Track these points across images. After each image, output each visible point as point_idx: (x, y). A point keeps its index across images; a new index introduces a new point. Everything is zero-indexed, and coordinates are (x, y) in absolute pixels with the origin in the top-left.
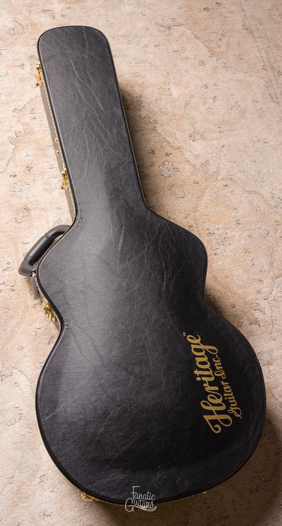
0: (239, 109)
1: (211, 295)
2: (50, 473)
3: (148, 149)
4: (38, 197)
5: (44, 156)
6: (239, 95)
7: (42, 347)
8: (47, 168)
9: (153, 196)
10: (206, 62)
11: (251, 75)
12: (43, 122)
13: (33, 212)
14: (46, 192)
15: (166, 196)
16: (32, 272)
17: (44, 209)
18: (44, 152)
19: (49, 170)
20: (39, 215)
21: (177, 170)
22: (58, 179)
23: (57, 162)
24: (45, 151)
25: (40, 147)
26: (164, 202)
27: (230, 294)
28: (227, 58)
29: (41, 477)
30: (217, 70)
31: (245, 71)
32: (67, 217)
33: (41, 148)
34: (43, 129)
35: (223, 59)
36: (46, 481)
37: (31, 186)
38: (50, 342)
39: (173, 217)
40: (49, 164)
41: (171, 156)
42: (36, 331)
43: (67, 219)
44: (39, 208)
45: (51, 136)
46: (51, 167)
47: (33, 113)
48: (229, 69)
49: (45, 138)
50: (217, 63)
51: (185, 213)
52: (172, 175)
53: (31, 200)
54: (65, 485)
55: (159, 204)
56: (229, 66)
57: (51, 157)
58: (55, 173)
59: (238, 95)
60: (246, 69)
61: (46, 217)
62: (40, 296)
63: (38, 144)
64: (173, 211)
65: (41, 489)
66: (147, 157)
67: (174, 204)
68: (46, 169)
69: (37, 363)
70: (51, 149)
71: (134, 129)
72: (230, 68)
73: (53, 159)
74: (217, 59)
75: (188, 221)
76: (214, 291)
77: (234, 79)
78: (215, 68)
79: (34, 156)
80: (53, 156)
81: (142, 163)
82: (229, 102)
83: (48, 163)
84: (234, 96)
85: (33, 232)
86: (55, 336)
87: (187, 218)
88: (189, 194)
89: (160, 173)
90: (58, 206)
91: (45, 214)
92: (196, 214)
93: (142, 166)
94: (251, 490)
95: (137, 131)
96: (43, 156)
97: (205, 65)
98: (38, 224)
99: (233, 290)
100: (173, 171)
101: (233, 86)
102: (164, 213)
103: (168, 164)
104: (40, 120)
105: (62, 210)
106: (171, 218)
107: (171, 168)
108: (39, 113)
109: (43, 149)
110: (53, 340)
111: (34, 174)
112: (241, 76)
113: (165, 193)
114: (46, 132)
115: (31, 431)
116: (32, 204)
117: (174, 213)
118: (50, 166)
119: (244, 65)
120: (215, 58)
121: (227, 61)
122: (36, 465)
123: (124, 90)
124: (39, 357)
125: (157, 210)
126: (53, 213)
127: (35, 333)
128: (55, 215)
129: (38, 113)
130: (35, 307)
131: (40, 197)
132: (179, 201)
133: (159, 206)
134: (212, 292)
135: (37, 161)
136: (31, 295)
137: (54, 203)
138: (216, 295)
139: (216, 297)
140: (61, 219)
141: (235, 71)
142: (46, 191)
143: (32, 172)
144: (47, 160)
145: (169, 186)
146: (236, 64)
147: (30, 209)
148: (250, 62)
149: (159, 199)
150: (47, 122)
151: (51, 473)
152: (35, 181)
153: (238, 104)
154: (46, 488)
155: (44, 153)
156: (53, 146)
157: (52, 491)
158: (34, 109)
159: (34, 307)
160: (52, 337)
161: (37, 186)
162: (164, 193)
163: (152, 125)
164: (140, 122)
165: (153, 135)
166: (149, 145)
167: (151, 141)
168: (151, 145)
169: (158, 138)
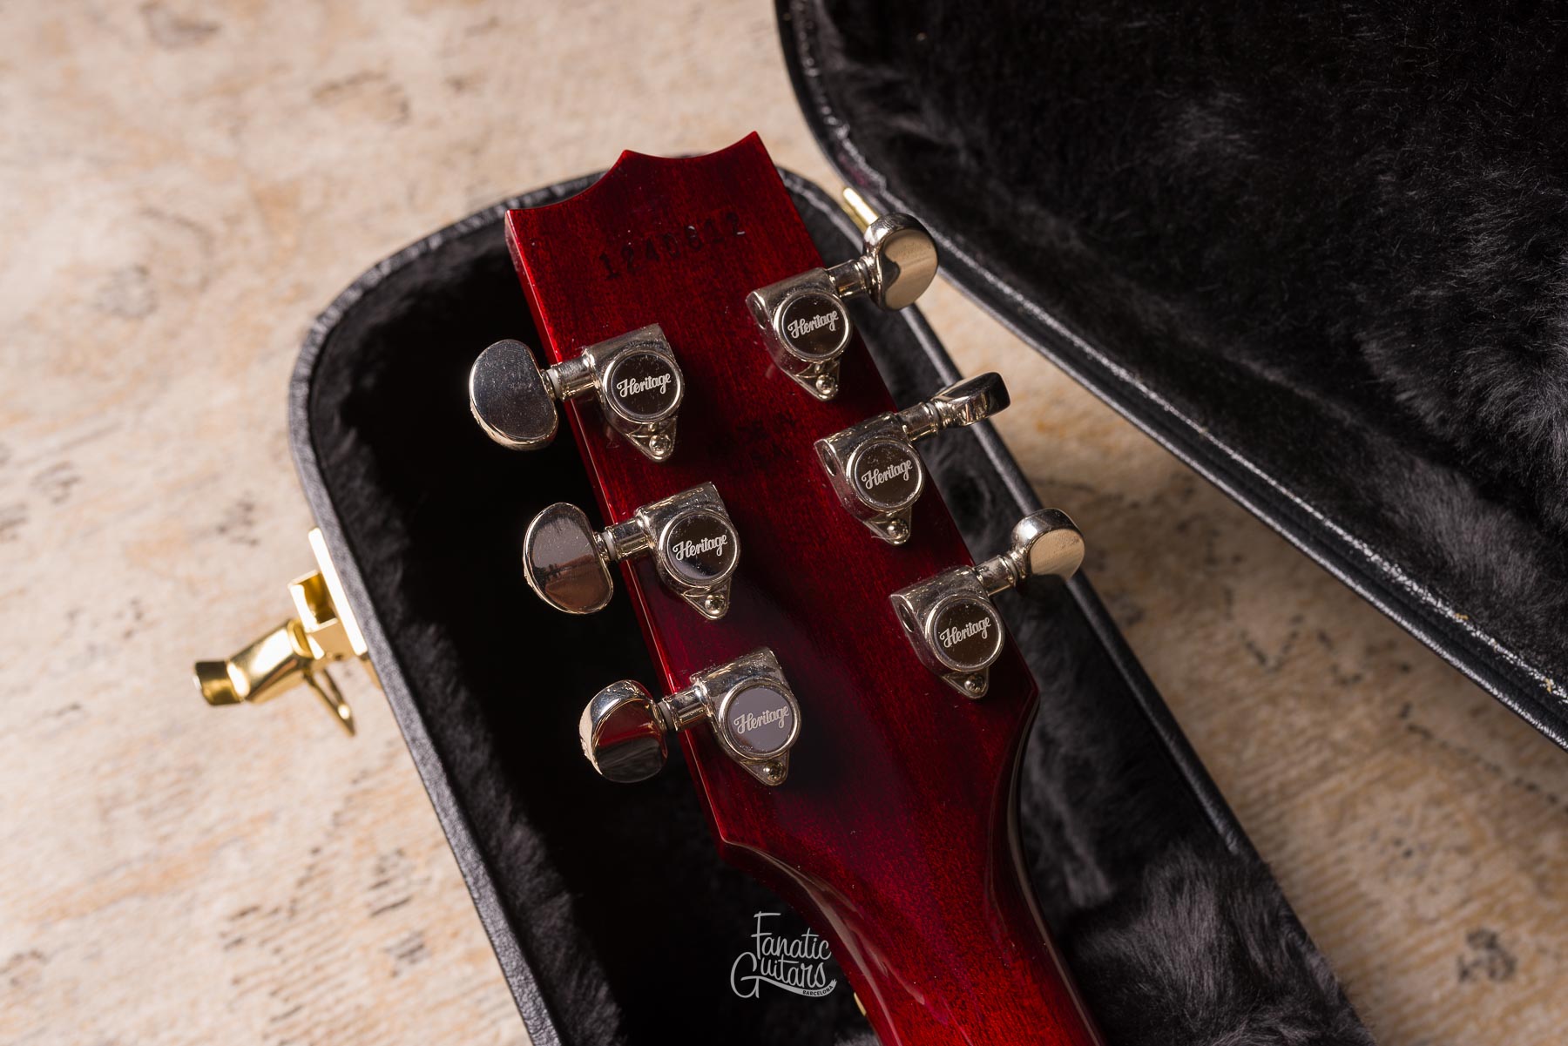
3: (1443, 934)
47: (392, 899)
71: (1250, 780)
95: (1282, 788)
104: (459, 949)
129: (433, 888)
158: (395, 859)
163: (1368, 700)
164: (1273, 700)
165: (1417, 791)
166: (1433, 891)
167: (1427, 850)
168: (1451, 895)
169: (1471, 801)
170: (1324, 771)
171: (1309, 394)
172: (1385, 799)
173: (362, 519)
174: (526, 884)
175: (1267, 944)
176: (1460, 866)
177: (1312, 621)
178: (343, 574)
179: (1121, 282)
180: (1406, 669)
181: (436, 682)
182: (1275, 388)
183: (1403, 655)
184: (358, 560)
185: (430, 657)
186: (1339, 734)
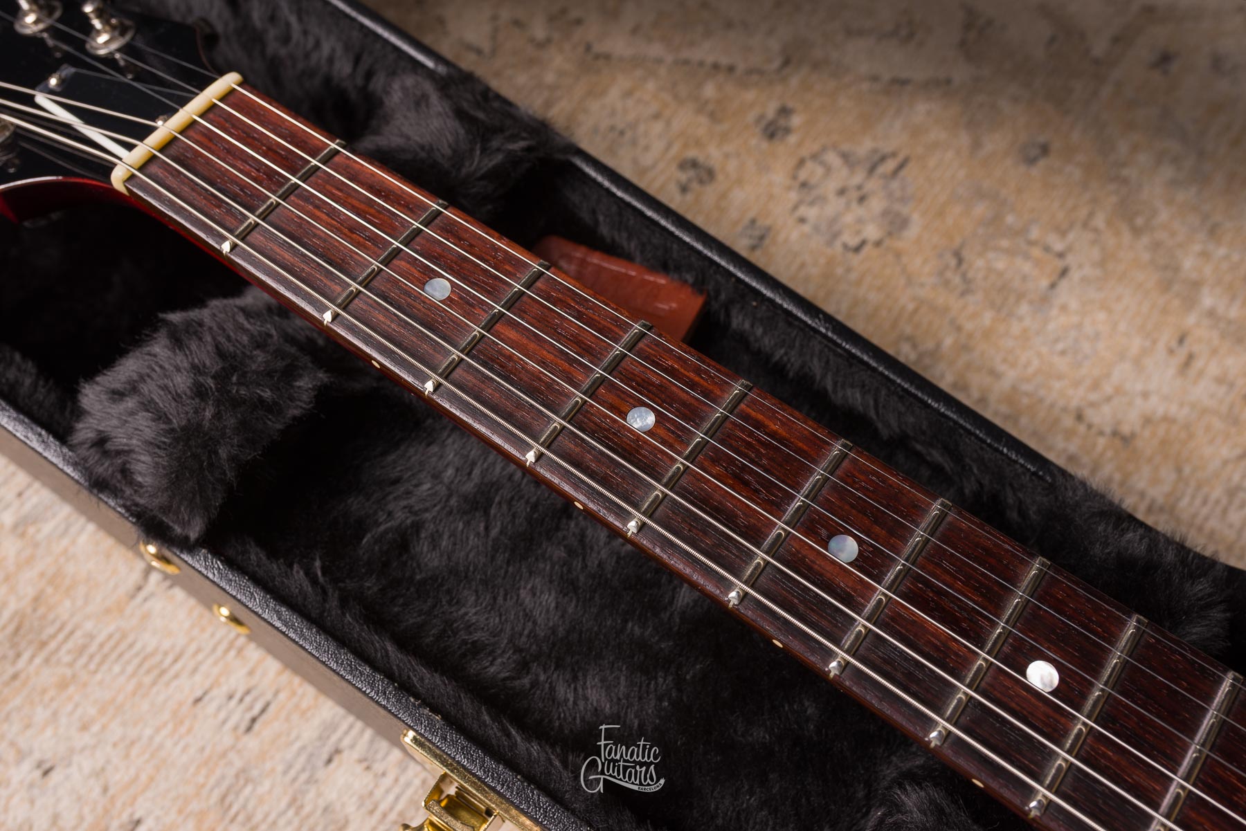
5: (147, 680)
8: (227, 740)
15: (986, 336)
18: (127, 656)
19: (251, 743)
21: (890, 165)
22: (356, 755)
24: (131, 646)
25: (84, 647)
26: (1010, 376)
33: (93, 648)
34: (9, 518)
40: (219, 709)
41: (796, 121)
45: (91, 527)
46: (249, 716)
51: (1161, 346)
52: (897, 207)
57: (198, 651)
58: (308, 732)
63: (53, 645)
64: (1096, 386)
67: (1060, 346)
68: (232, 755)
70: (157, 605)
73: (219, 652)
79: (87, 739)
80: (203, 630)
83: (210, 707)
87: (1196, 365)
88: (1071, 236)
89: (838, 246)
96: (140, 685)
100: (881, 181)
102: (1069, 434)
103: (820, 171)
106: (1126, 429)
107: (856, 181)
109: (106, 649)
113: (969, 326)
117: (1108, 389)
118: (239, 716)
135: (134, 751)
144: (187, 687)
145: (948, 275)
155: (136, 661)
162: (959, 329)
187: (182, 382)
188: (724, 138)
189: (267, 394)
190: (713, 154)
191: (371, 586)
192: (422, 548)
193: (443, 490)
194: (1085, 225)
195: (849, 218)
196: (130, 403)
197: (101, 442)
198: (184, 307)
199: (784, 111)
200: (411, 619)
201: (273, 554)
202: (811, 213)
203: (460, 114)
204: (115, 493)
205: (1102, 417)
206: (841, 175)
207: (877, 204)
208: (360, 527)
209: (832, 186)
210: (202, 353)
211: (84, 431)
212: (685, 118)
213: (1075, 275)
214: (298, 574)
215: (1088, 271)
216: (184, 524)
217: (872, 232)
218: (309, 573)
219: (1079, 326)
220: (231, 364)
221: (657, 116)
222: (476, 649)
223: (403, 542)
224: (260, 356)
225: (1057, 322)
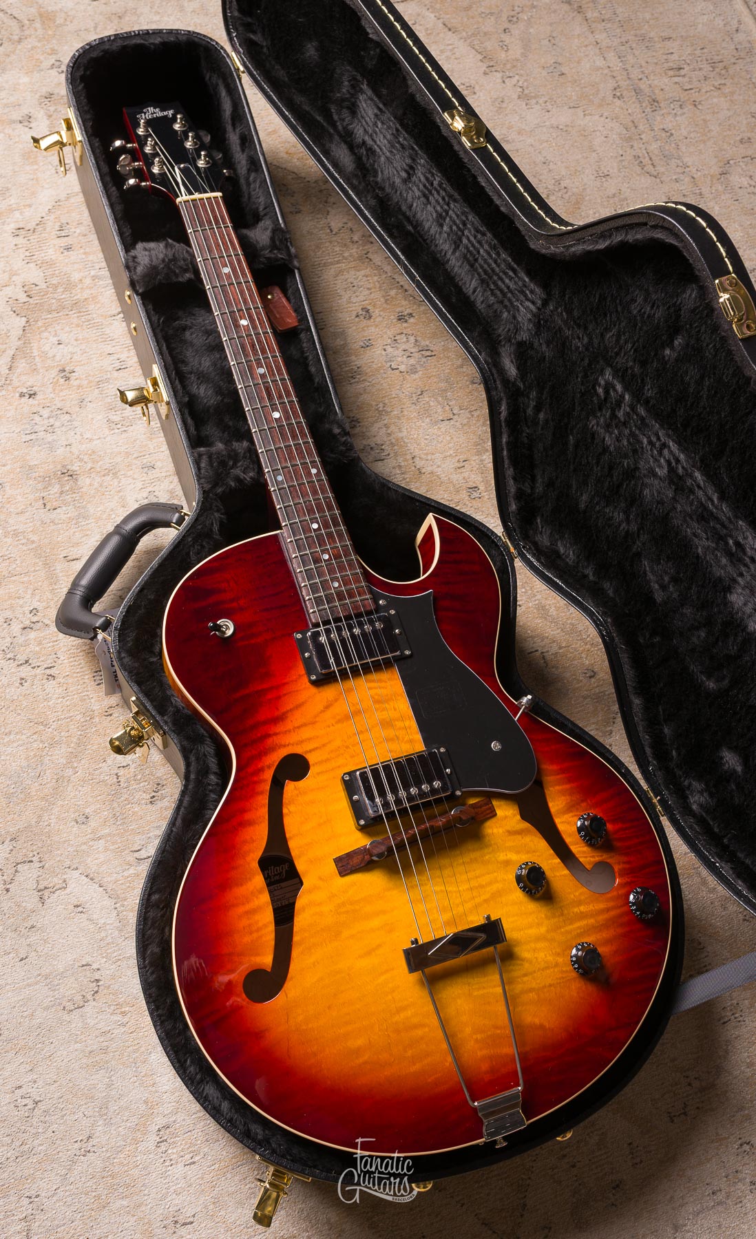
0: (566, 196)
1: (537, 651)
2: (182, 1118)
3: (355, 306)
4: (95, 442)
5: (100, 340)
6: (562, 162)
7: (134, 813)
8: (110, 369)
9: (376, 421)
10: (477, 88)
11: (587, 112)
12: (91, 258)
13: (84, 481)
14: (113, 429)
15: (408, 419)
16: (95, 629)
17: (112, 472)
18: (99, 330)
19: (116, 374)
20: (101, 486)
21: (429, 353)
23: (133, 352)
24: (102, 328)
25: (90, 320)
26: (404, 433)
27: (581, 646)
28: (527, 75)
29: (159, 1130)
30: (504, 105)
31: (572, 105)
32: (171, 487)
33: (92, 322)
34: (93, 273)
35: (517, 77)
36: (172, 1140)
37: (74, 416)
38: (154, 797)
39: (429, 469)
40: (114, 360)
41: (412, 320)
42: (116, 774)
43: (171, 492)
44: (99, 470)
45: (113, 291)
46: (120, 367)
47: (63, 235)
48: (534, 101)
49: (100, 298)
50: (504, 88)
51: (457, 458)
52: (418, 366)
53: (77, 453)
54: (222, 1146)
55: (393, 441)
56: (533, 94)
57: (118, 342)
58: (132, 382)
59: (560, 163)
60: (574, 98)
61: (119, 492)
62: (119, 686)
63: (82, 314)
64: (427, 454)
65: (162, 1160)
66: (354, 328)
67: (427, 437)
68: (107, 373)
69: (126, 852)
70: (114, 323)
71: (317, 260)
72: (535, 97)
73: (124, 346)
74: (503, 77)
75: (466, 475)
76: (542, 641)
77: (547, 123)
78: (501, 99)
79: (75, 343)
80: (124, 338)
81: (342, 343)
82: (540, 181)
83: (112, 358)
84: (552, 166)
85: (88, 530)
86: (165, 783)
87: (462, 470)
88: (463, 412)
89: (389, 364)
90: (145, 461)
91: (116, 484)
92: (484, 457)
93: (344, 349)
94: (669, 1113)
95: (325, 263)
96: (97, 340)
97: (475, 93)
98: (99, 509)
99: (588, 636)
100: (420, 356)
101: (547, 141)
102: (406, 460)
103: (405, 340)
104: (82, 251)
105: (157, 470)
106: (423, 471)
107: (413, 350)
108: (79, 234)
109: (95, 325)
110: (160, 792)
111: (79, 387)
112: (563, 117)
113: (406, 413)
114: (101, 283)
115: (126, 1019)
116: (81, 460)
117: (429, 457)
118: (117, 365)
119: (569, 89)
120: (499, 75)
121: (526, 80)
122: (146, 1102)
123: (284, 166)
124: (130, 837)
125: (389, 455)
126: (134, 479)
127: (115, 780)
128: (139, 485)
129: (76, 234)
130: (111, 715)
131: (98, 441)
132: (439, 428)
133: (392, 443)
134: (538, 645)
135: (85, 355)
136: (98, 685)
137: (135, 456)
138: (548, 652)
139: (549, 656)
140: (155, 494)
141: (548, 104)
142: (113, 426)
143: (74, 382)
144: (109, 349)
145: (414, 395)
146: (549, 87)
147: (78, 473)
148: (583, 81)
149: (393, 428)
150: (101, 255)
151: (184, 1120)
152: (85, 403)
153: (563, 184)
154: (174, 1156)
155: (101, 333)
156: (122, 315)
157: (191, 1164)
158: (66, 225)
159: (107, 714)
160: (158, 784)
161: (90, 416)
162: (402, 412)
163: (358, 248)
164: (331, 242)
165: (363, 272)
166: (357, 296)
167: (359, 287)
168: (362, 298)
169: (376, 278)
170: (338, 262)
171: (325, 124)
172: (352, 272)
173: (83, 107)
174: (113, 199)
175: (281, 241)
176: (368, 292)
177: (350, 224)
178: (77, 118)
179: (294, 91)
180: (372, 243)
181: (98, 151)
182: (319, 122)
183: (371, 239)
184: (81, 117)
185: (97, 145)
186: (346, 254)
187: (161, 256)
188: (384, 310)
189: (177, 271)
190: (376, 312)
191: (171, 332)
192: (187, 333)
193: (203, 323)
194: (471, 412)
195: (399, 359)
196: (147, 253)
197: (135, 257)
198: (174, 240)
199: (411, 315)
200: (173, 345)
201: (154, 310)
202: (389, 349)
203: (272, 239)
204: (130, 271)
205: (419, 463)
206: (410, 346)
207: (412, 361)
208: (178, 319)
209: (404, 347)
210: (170, 253)
211: (133, 253)
212: (377, 295)
213: (452, 422)
214: (157, 317)
215: (458, 424)
216: (140, 288)
217: (402, 368)
218: (159, 319)
219: (439, 436)
220: (174, 259)
221: (369, 289)
222: (183, 362)
223: (184, 329)
224: (182, 262)
225: (434, 430)
